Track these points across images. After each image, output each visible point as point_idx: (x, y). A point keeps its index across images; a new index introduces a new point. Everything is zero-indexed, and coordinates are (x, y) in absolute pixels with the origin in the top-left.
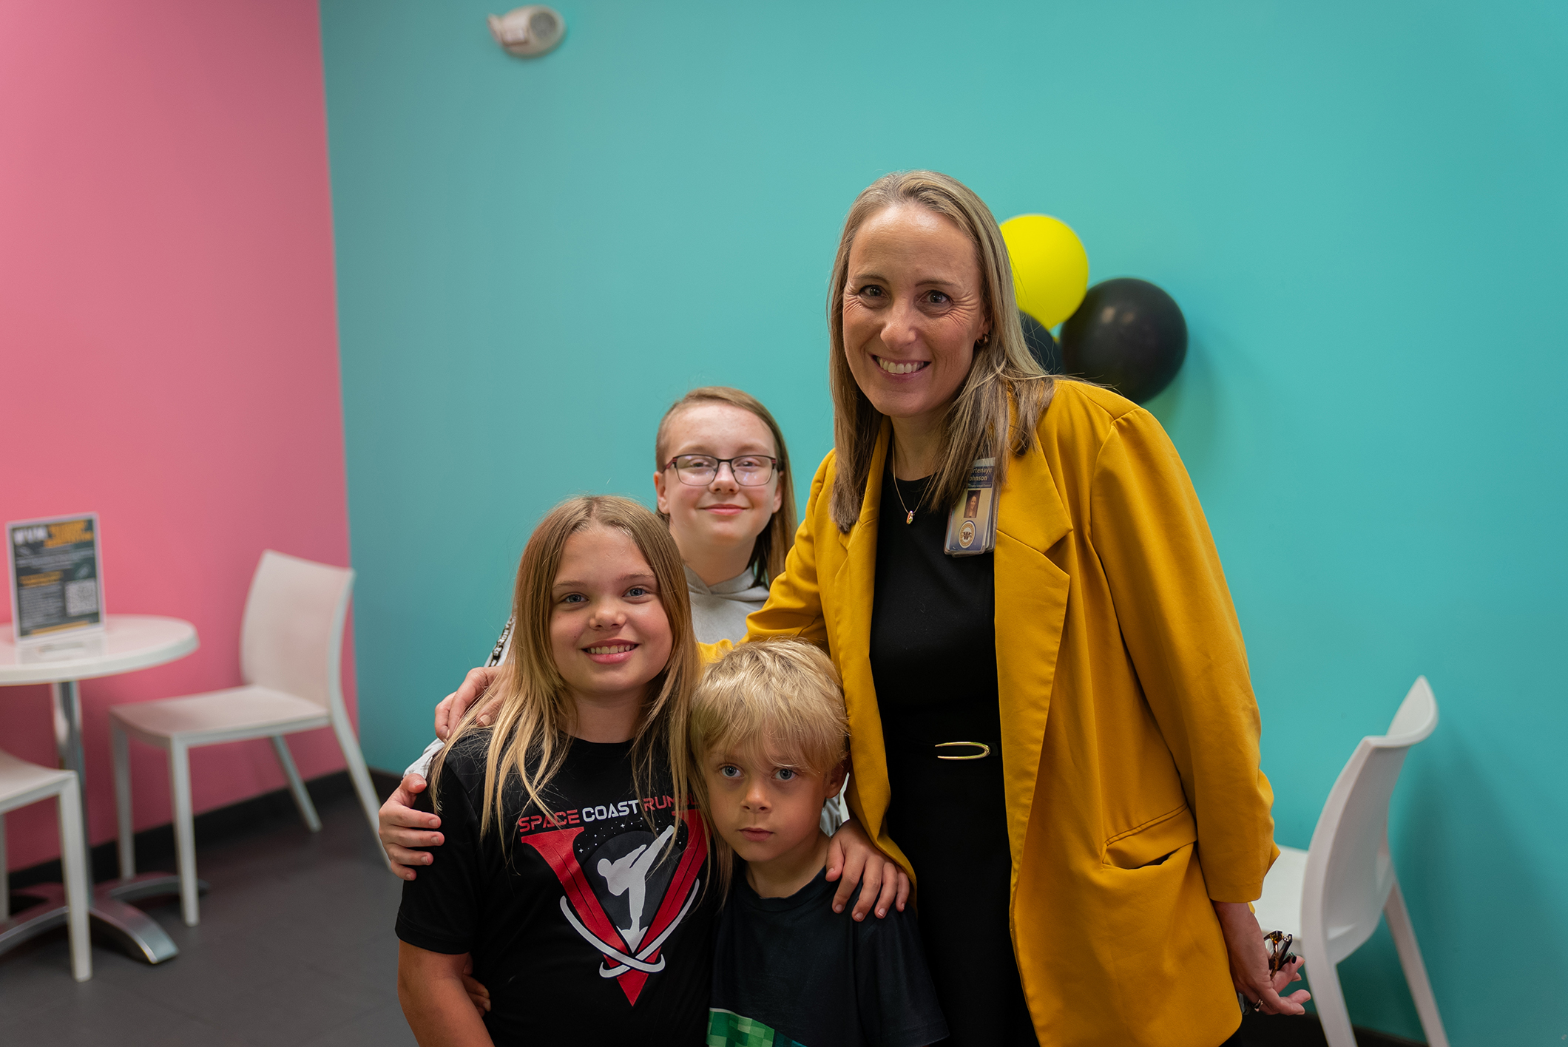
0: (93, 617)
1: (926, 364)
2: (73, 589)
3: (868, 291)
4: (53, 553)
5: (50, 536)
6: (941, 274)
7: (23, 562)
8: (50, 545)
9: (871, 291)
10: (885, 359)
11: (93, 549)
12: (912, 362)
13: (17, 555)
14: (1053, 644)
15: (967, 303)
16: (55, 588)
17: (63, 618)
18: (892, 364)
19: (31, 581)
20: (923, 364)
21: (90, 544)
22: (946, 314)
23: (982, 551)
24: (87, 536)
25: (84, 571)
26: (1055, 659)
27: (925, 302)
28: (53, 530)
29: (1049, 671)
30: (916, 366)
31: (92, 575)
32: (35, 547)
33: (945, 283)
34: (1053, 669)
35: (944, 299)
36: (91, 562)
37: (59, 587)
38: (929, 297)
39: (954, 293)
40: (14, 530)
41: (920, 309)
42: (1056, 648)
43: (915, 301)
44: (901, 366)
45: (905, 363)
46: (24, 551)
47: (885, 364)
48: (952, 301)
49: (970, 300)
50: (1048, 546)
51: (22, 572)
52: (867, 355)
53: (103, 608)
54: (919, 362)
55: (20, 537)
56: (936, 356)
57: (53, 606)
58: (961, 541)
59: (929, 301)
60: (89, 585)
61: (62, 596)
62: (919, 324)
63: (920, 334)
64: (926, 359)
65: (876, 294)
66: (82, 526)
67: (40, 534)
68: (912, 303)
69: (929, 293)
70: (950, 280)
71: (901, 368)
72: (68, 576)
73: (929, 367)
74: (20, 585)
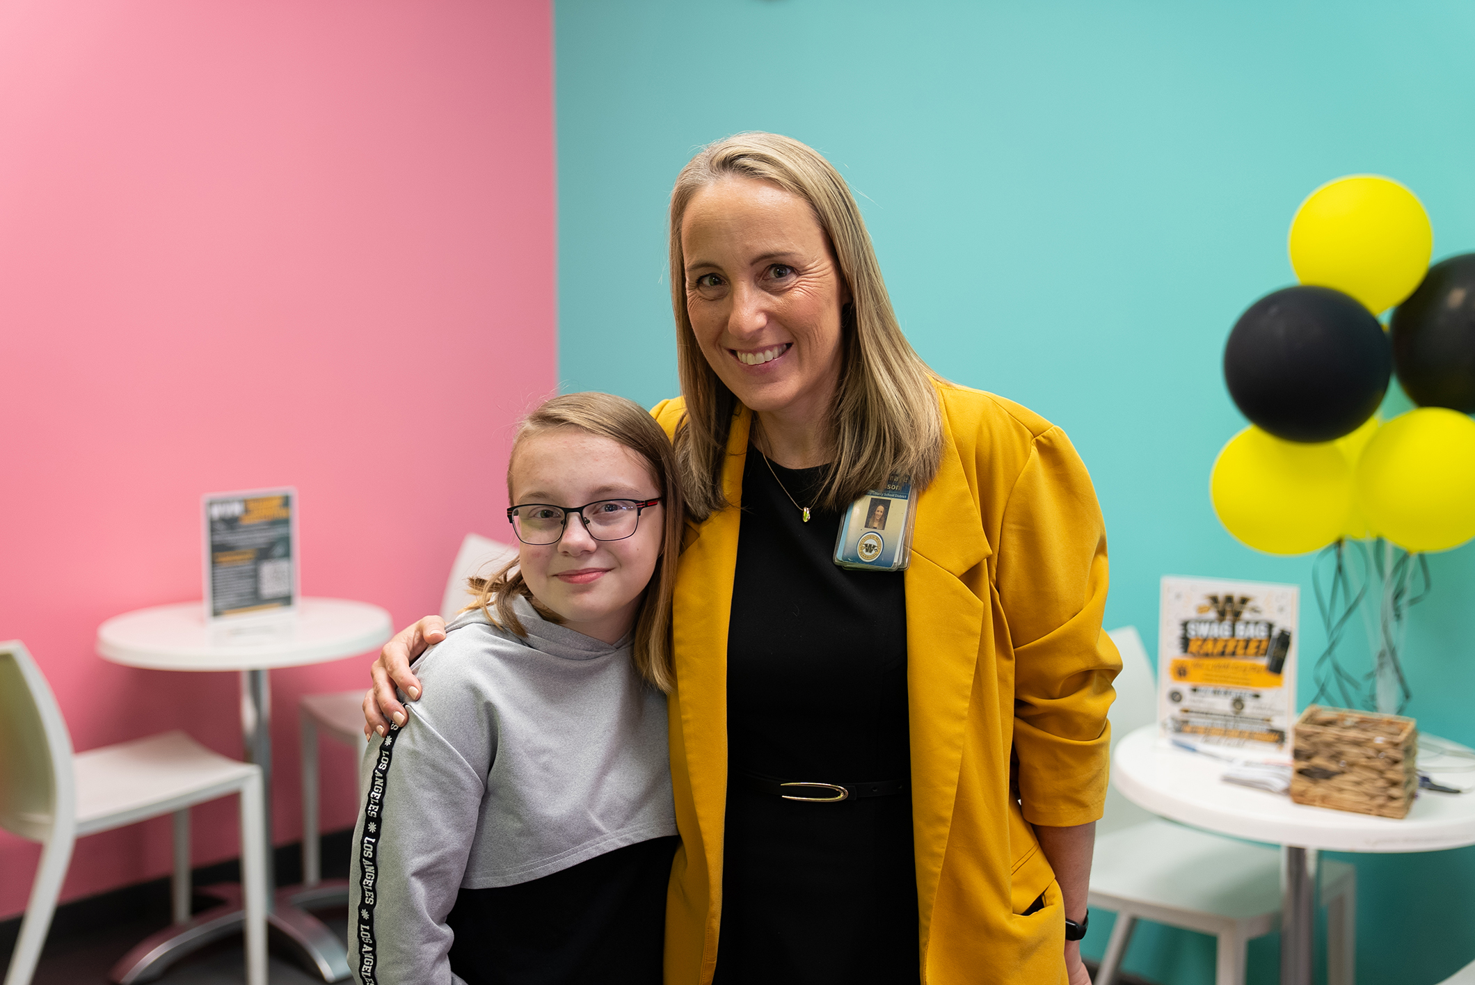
0: (286, 600)
1: (789, 345)
2: (267, 569)
3: (706, 282)
4: (250, 529)
5: (247, 511)
6: (774, 245)
7: (218, 538)
8: (247, 521)
9: (710, 281)
10: (742, 352)
11: (288, 526)
12: (771, 348)
13: (213, 530)
14: (966, 677)
15: (814, 269)
16: (248, 567)
17: (255, 599)
18: (750, 356)
19: (225, 558)
20: (785, 346)
21: (286, 522)
22: (794, 287)
23: (894, 568)
24: (281, 513)
25: (279, 550)
26: (969, 693)
27: (767, 280)
28: (251, 506)
29: (963, 706)
30: (776, 351)
31: (287, 555)
32: (231, 523)
33: (784, 254)
34: (967, 705)
35: (789, 271)
36: (286, 541)
37: (252, 567)
38: (772, 272)
39: (796, 262)
40: (211, 504)
41: (765, 288)
42: (970, 681)
43: (756, 282)
44: (760, 355)
45: (763, 350)
46: (220, 527)
47: (743, 357)
48: (797, 270)
49: (820, 264)
50: (964, 571)
51: (218, 549)
52: (723, 350)
53: (296, 589)
54: (780, 346)
55: (217, 512)
56: (795, 335)
57: (245, 586)
58: (862, 553)
59: (773, 277)
60: (283, 565)
61: (255, 576)
62: (766, 305)
63: (771, 316)
64: (786, 340)
65: (715, 283)
66: (277, 502)
67: (236, 509)
68: (753, 284)
69: (770, 269)
70: (787, 250)
71: (760, 358)
72: (265, 554)
73: (792, 349)
74: (214, 563)
